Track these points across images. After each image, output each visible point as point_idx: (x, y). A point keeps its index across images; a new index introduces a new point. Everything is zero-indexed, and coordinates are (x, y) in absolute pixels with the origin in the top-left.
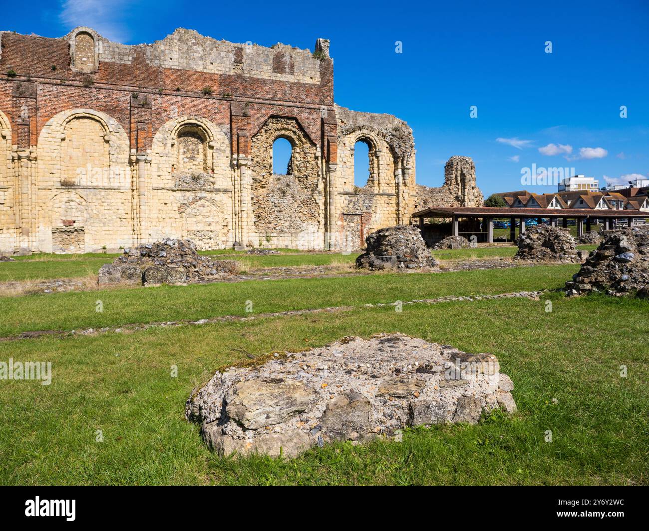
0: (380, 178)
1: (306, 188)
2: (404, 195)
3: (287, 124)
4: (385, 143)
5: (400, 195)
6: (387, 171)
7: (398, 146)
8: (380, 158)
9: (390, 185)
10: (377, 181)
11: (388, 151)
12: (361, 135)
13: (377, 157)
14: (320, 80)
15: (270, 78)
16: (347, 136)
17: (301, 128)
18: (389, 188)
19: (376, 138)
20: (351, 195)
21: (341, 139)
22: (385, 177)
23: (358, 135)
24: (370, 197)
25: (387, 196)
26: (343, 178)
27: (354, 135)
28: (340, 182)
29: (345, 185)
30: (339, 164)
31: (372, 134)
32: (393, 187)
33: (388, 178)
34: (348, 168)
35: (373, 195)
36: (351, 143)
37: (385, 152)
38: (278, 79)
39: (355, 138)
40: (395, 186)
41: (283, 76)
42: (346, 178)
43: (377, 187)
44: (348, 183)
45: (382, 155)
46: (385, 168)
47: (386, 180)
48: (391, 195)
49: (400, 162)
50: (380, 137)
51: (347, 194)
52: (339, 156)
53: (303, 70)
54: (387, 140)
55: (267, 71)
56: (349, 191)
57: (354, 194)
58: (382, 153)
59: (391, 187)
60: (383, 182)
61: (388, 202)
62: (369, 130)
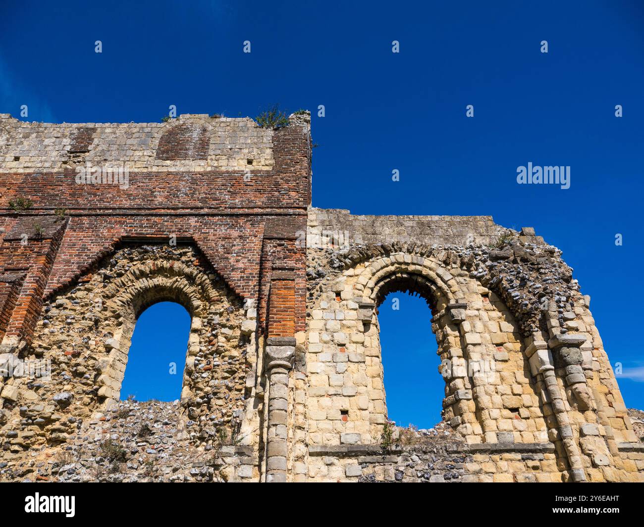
0: (480, 390)
1: (202, 439)
2: (590, 444)
3: (168, 258)
4: (475, 283)
5: (574, 447)
6: (501, 366)
7: (517, 283)
8: (466, 326)
9: (524, 412)
10: (472, 404)
11: (489, 306)
12: (392, 268)
13: (457, 325)
14: (272, 162)
15: (145, 170)
16: (347, 273)
17: (206, 263)
18: (521, 424)
19: (441, 271)
20: (368, 458)
21: (328, 280)
22: (497, 387)
23: (382, 268)
24: (449, 463)
25: (519, 456)
26: (335, 395)
27: (368, 269)
28: (323, 410)
29: (345, 420)
30: (320, 351)
31: (427, 262)
32: (537, 420)
33: (506, 386)
34: (354, 362)
35: (459, 452)
36: (359, 290)
37: (480, 309)
38: (165, 170)
39: (375, 279)
40: (542, 415)
41: (178, 163)
42: (349, 396)
43: (473, 424)
44: (358, 412)
45: (470, 316)
46: (490, 355)
47: (502, 395)
48: (535, 451)
49: (536, 329)
50: (456, 269)
51: (353, 454)
52: (321, 328)
53: (231, 149)
54: (480, 273)
55: (142, 159)
56: (359, 443)
57: (380, 454)
58: (469, 312)
59: (528, 418)
60: (492, 403)
61: (529, 479)
62: (416, 253)
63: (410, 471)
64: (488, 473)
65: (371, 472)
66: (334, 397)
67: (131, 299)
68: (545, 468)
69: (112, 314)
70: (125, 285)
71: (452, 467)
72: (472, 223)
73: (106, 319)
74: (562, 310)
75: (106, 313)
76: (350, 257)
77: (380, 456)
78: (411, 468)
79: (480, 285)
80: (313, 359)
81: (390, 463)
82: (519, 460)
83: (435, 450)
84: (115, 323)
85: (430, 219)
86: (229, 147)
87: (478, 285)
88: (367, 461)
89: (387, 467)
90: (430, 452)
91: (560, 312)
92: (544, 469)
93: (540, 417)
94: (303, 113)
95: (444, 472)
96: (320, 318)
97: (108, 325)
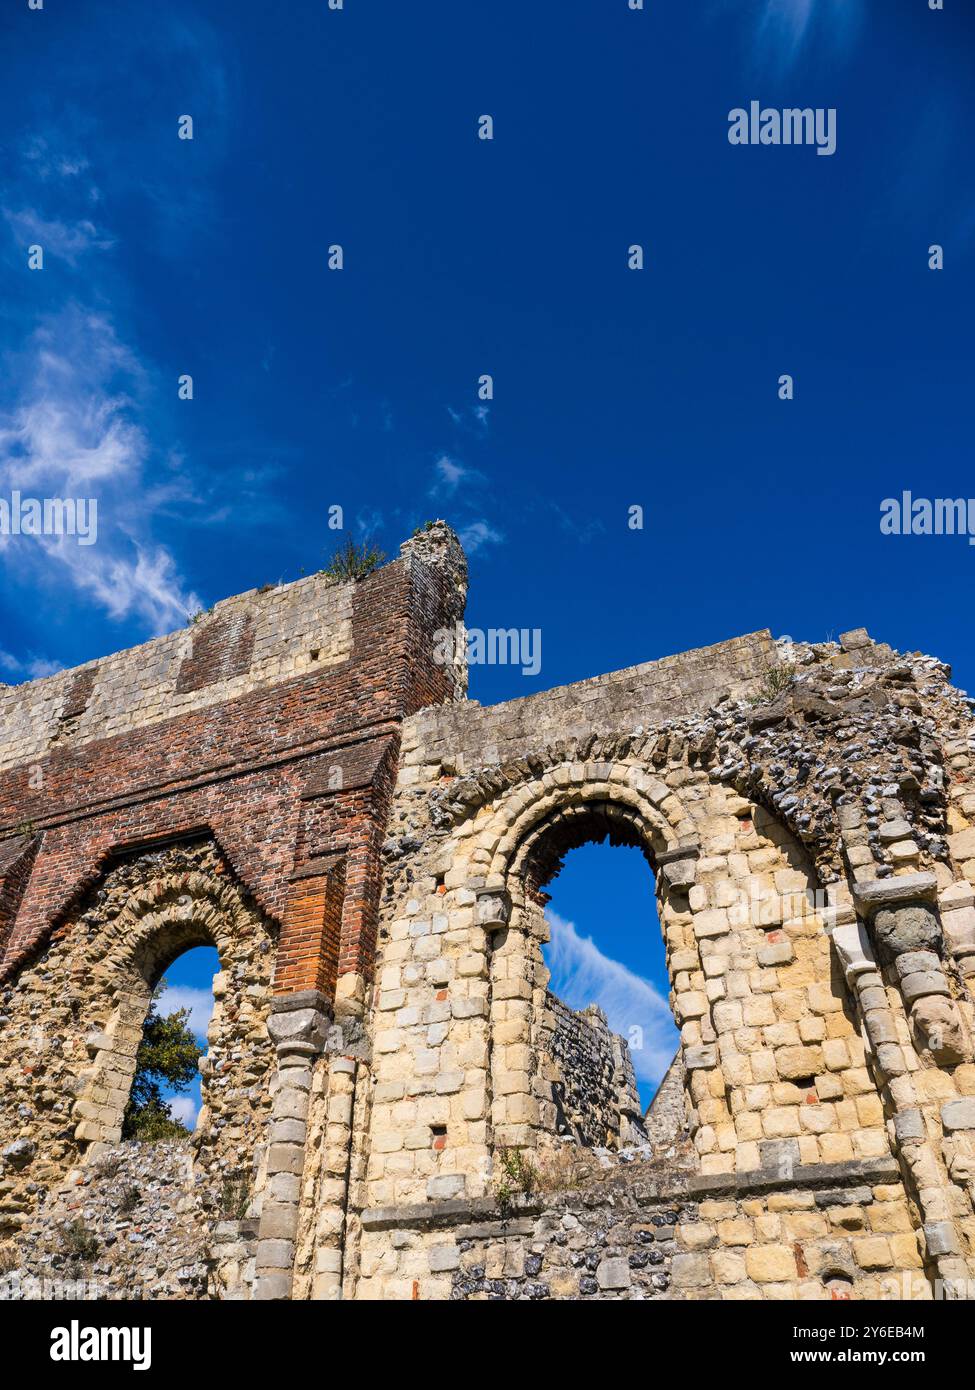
3: (175, 871)
4: (720, 792)
5: (923, 1166)
6: (770, 977)
7: (792, 774)
9: (827, 1084)
11: (755, 839)
12: (548, 801)
14: (350, 643)
15: (159, 719)
16: (459, 831)
17: (229, 864)
18: (819, 1117)
20: (474, 1229)
21: (426, 854)
22: (765, 1029)
23: (528, 805)
24: (644, 1227)
25: (808, 1198)
26: (422, 1094)
27: (500, 814)
28: (399, 1130)
29: (441, 1146)
30: (399, 1005)
31: (617, 770)
32: (861, 1100)
33: (787, 1025)
34: (461, 1019)
35: (665, 1201)
36: (480, 862)
37: (729, 851)
38: (185, 710)
39: (514, 832)
40: (873, 1086)
41: (205, 691)
42: (449, 1094)
43: (719, 1127)
44: (464, 1126)
45: (707, 872)
46: (748, 955)
47: (776, 1049)
48: (848, 1182)
49: (833, 876)
50: (677, 770)
51: (445, 1221)
52: (404, 957)
53: (286, 641)
54: (727, 767)
55: (157, 700)
56: (461, 1195)
57: (498, 1218)
58: (703, 864)
59: (840, 1098)
60: (752, 1072)
61: (833, 1254)
62: (597, 757)
63: (556, 1252)
64: (731, 1246)
65: (479, 1259)
66: (421, 1100)
67: (130, 955)
68: (877, 1224)
69: (101, 988)
70: (120, 932)
71: (648, 1236)
72: (724, 658)
73: (92, 999)
74: (873, 820)
75: (91, 988)
76: (459, 798)
77: (499, 1223)
78: (559, 1244)
79: (732, 795)
80: (387, 1023)
81: (516, 1237)
82: (810, 1209)
83: (610, 1199)
84: (110, 1002)
85: (633, 674)
86: (284, 638)
87: (728, 797)
88: (471, 1235)
89: (513, 1246)
90: (601, 1204)
91: (873, 827)
92: (874, 1226)
93: (867, 1092)
94: (430, 527)
95: (630, 1251)
96: (404, 935)
97: (96, 1009)
